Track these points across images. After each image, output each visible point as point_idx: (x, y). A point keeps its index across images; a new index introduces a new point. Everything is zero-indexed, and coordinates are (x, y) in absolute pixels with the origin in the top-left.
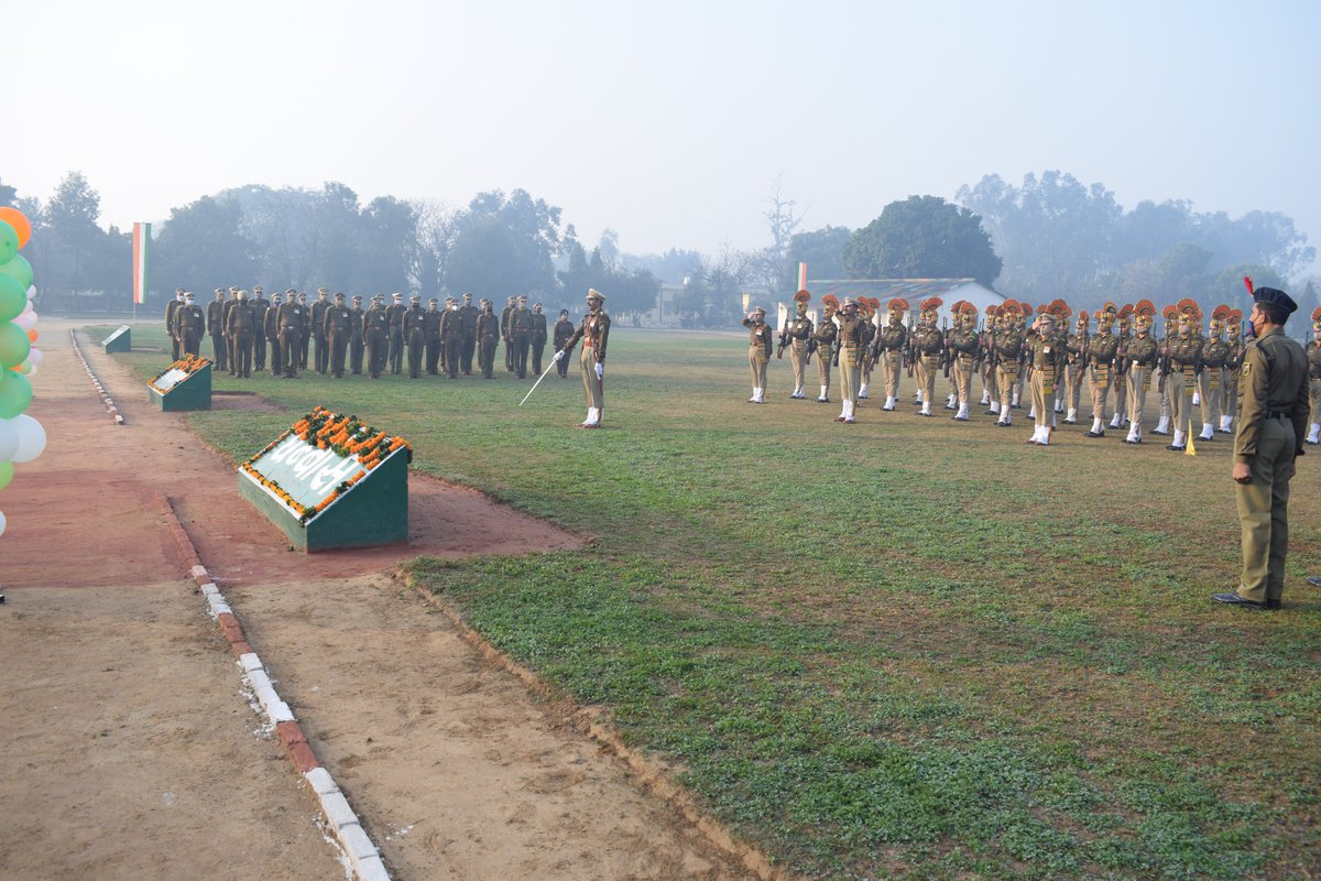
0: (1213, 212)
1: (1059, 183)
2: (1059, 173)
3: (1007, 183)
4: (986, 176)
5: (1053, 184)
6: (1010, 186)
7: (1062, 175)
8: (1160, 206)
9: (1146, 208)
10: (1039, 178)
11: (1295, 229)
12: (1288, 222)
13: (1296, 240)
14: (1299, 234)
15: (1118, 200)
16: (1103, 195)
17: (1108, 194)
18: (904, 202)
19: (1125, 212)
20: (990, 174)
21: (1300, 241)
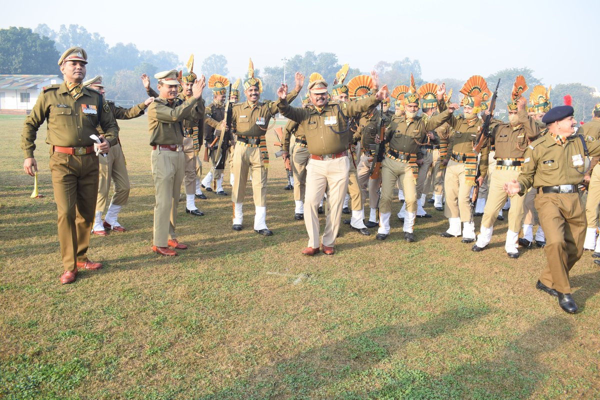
0: (146, 51)
1: (78, 31)
2: (78, 26)
3: (52, 29)
4: (40, 25)
5: (75, 31)
6: (53, 31)
7: (79, 27)
8: (127, 45)
9: (120, 45)
10: (68, 27)
11: (179, 59)
12: (176, 57)
13: (179, 65)
14: (180, 62)
15: (106, 41)
16: (99, 39)
17: (102, 38)
18: (8, 30)
19: (110, 47)
20: (42, 23)
21: (181, 65)
